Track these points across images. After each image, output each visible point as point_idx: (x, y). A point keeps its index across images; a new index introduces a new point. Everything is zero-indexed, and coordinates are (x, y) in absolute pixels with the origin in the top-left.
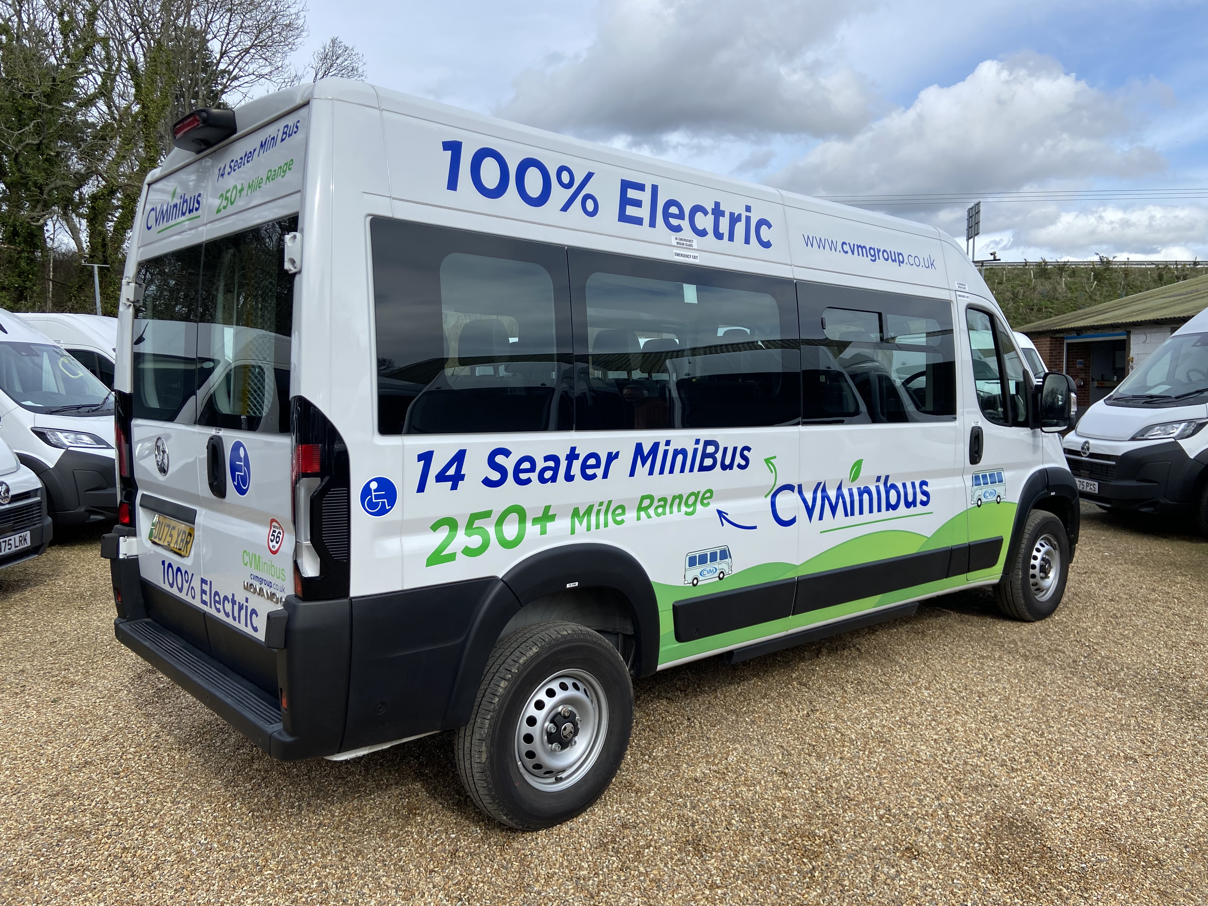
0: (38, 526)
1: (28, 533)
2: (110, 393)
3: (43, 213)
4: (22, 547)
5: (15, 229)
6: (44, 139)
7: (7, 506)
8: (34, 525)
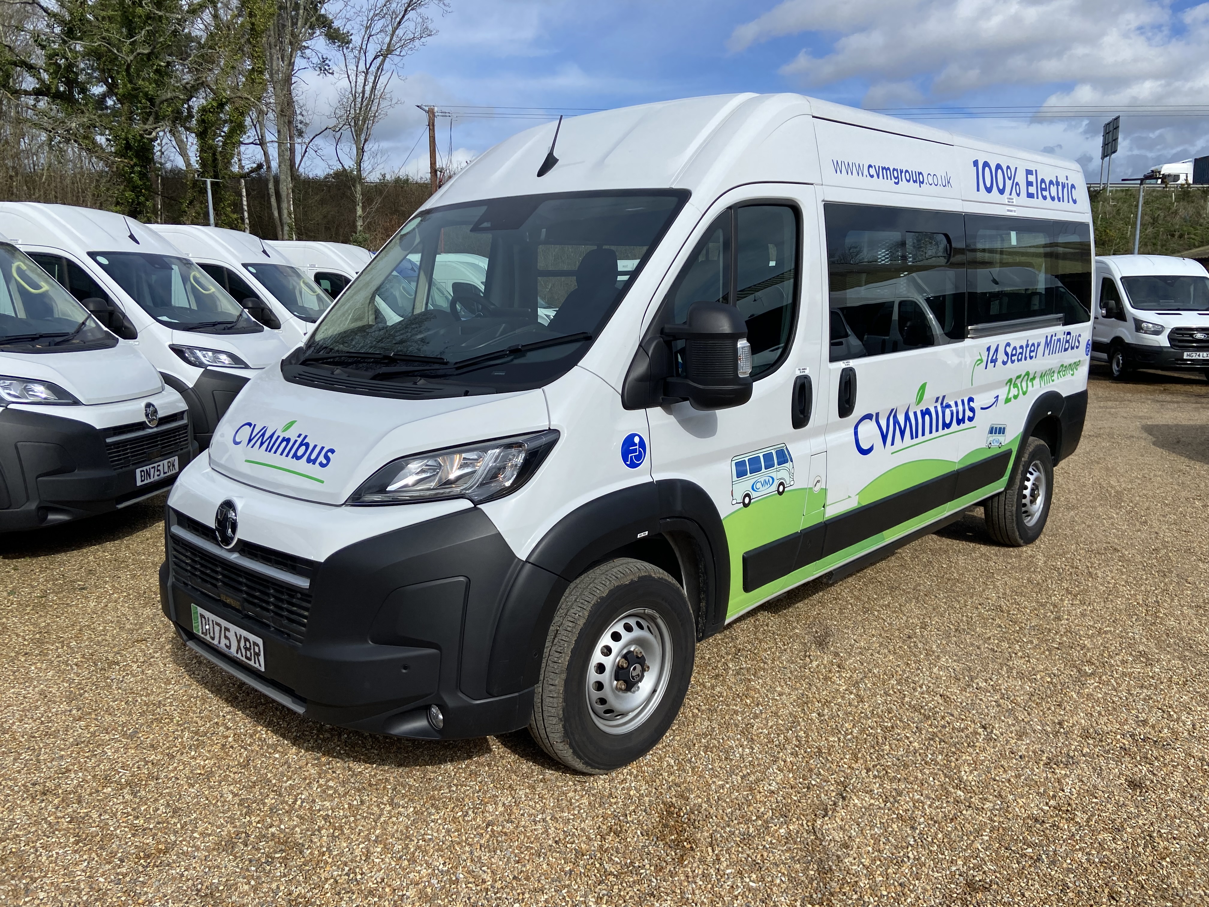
0: (185, 450)
1: (176, 458)
2: (243, 311)
3: (154, 126)
4: (170, 473)
5: (128, 142)
6: (154, 48)
7: (155, 430)
8: (182, 449)
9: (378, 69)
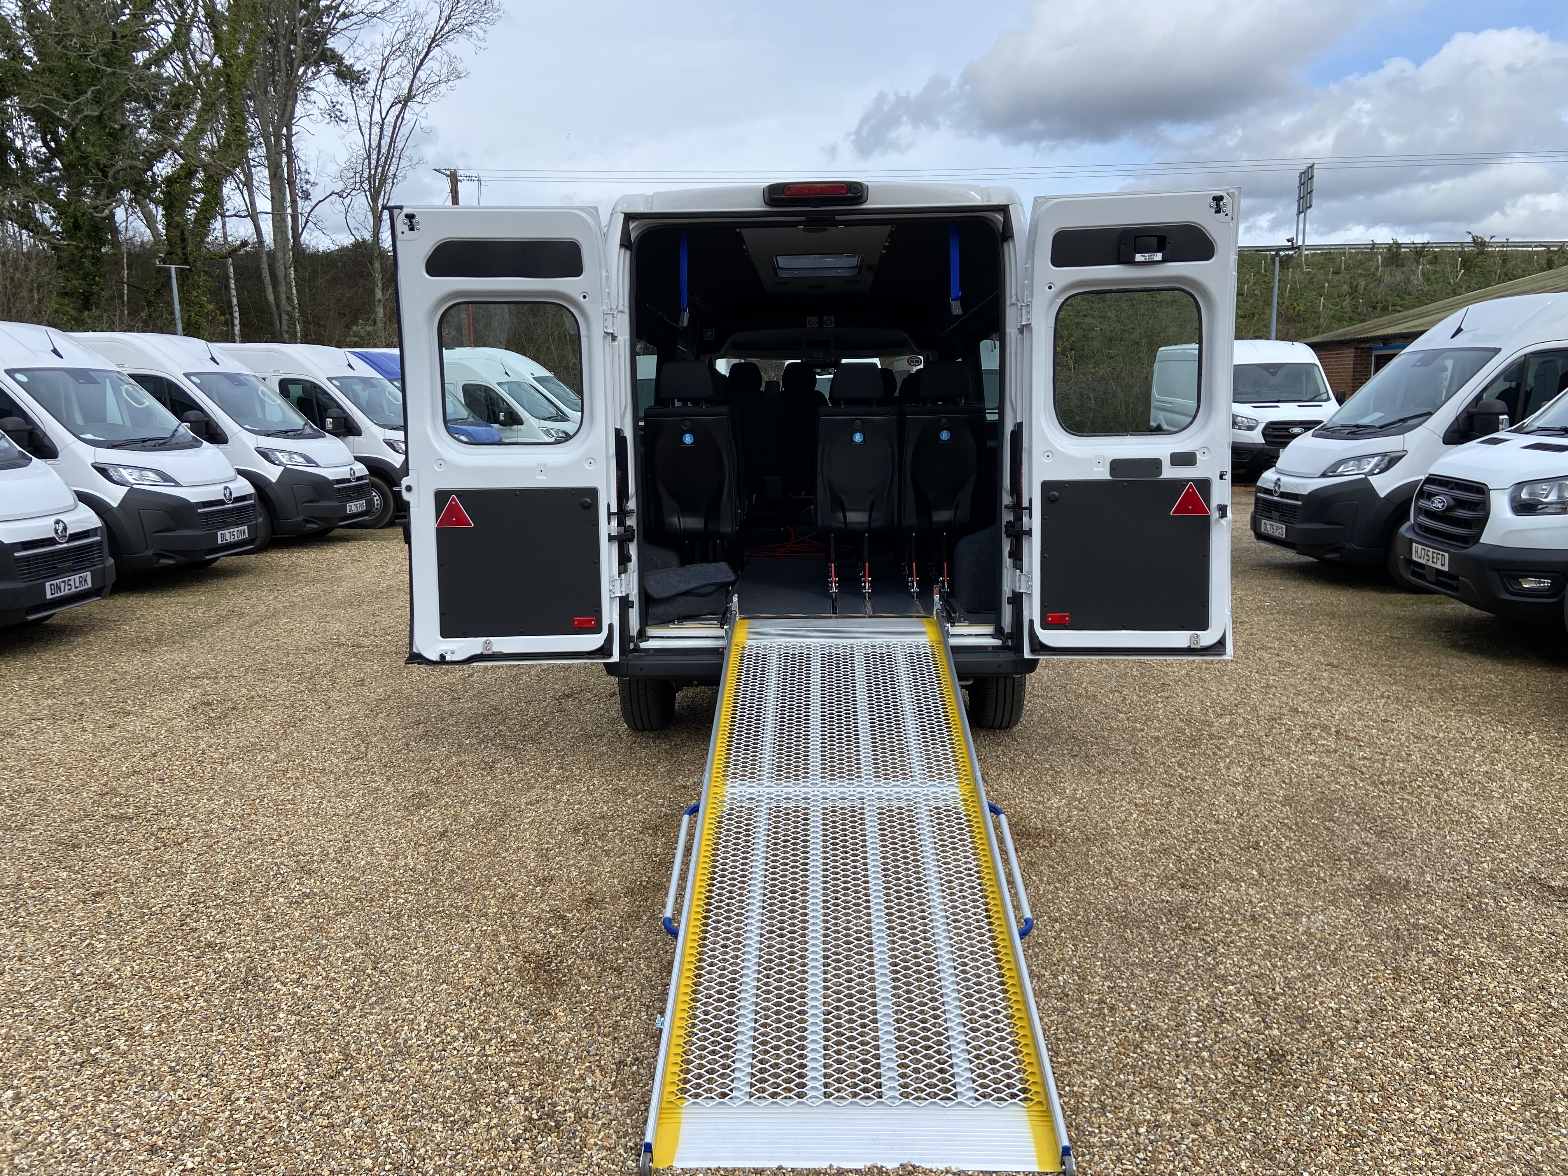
0: (99, 567)
1: (89, 574)
2: (179, 425)
3: (108, 201)
4: (82, 588)
5: (76, 221)
6: (104, 109)
7: (66, 545)
8: (95, 565)
9: (398, 118)
